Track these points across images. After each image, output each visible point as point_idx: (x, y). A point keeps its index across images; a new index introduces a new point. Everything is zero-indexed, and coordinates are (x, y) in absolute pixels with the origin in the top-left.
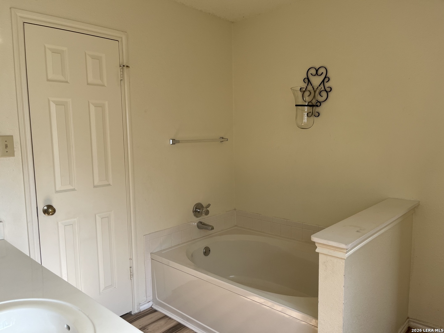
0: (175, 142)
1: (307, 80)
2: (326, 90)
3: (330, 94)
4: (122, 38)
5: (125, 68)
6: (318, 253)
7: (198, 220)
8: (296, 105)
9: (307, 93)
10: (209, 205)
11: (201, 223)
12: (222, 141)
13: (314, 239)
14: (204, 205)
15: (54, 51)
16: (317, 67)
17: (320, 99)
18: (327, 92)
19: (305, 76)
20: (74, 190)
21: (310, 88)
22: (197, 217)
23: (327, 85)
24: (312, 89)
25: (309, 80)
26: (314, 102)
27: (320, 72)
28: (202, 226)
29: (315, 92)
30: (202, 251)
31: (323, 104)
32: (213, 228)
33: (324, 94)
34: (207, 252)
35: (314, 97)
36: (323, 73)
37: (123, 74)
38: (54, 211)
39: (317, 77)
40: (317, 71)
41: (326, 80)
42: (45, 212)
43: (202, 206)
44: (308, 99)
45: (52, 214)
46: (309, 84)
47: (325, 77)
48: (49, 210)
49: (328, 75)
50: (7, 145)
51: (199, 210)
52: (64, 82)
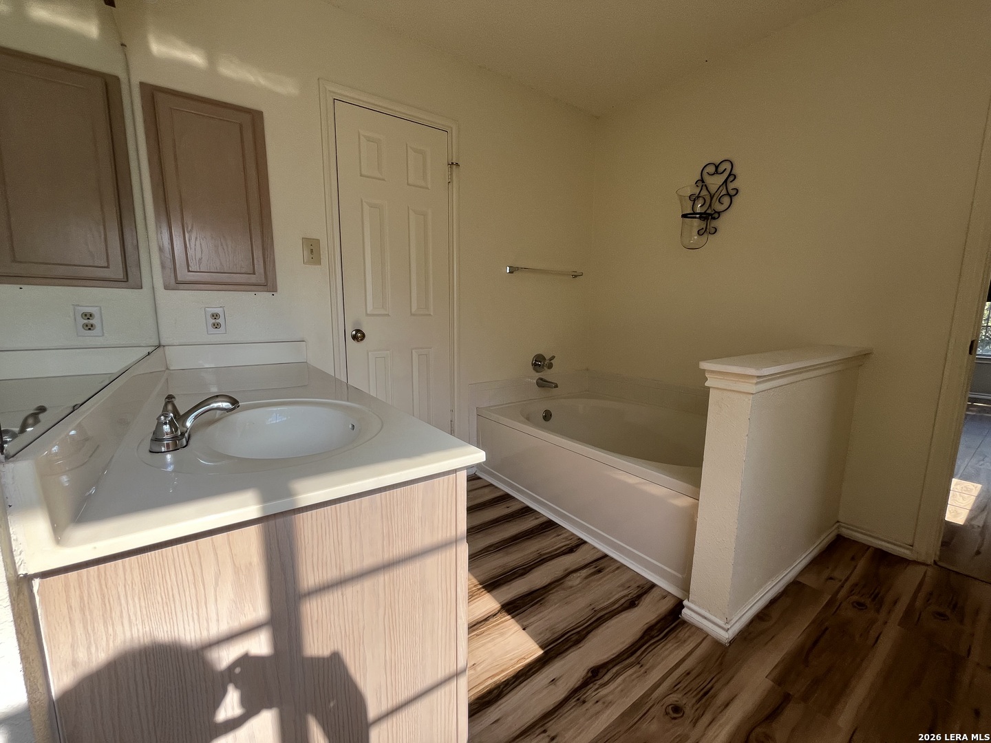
0: (513, 270)
1: (701, 183)
2: (728, 194)
3: (735, 199)
4: (452, 128)
5: (454, 167)
6: (709, 388)
7: (538, 375)
8: (682, 217)
9: (699, 202)
10: (553, 357)
11: (541, 379)
13: (704, 365)
14: (547, 357)
15: (369, 139)
16: (717, 162)
17: (719, 208)
18: (731, 196)
19: (699, 178)
20: (388, 315)
21: (704, 192)
22: (537, 372)
23: (731, 186)
24: (708, 194)
25: (703, 181)
26: (709, 213)
27: (721, 169)
28: (542, 383)
29: (712, 198)
30: (542, 414)
31: (724, 217)
32: (556, 386)
33: (726, 200)
34: (547, 416)
35: (710, 205)
36: (725, 169)
37: (451, 174)
38: (364, 336)
39: (716, 177)
40: (717, 167)
41: (731, 178)
42: (355, 337)
43: (544, 359)
44: (698, 208)
45: (362, 340)
46: (704, 188)
47: (730, 175)
48: (359, 336)
49: (733, 172)
50: (312, 249)
51: (540, 363)
52: (380, 179)
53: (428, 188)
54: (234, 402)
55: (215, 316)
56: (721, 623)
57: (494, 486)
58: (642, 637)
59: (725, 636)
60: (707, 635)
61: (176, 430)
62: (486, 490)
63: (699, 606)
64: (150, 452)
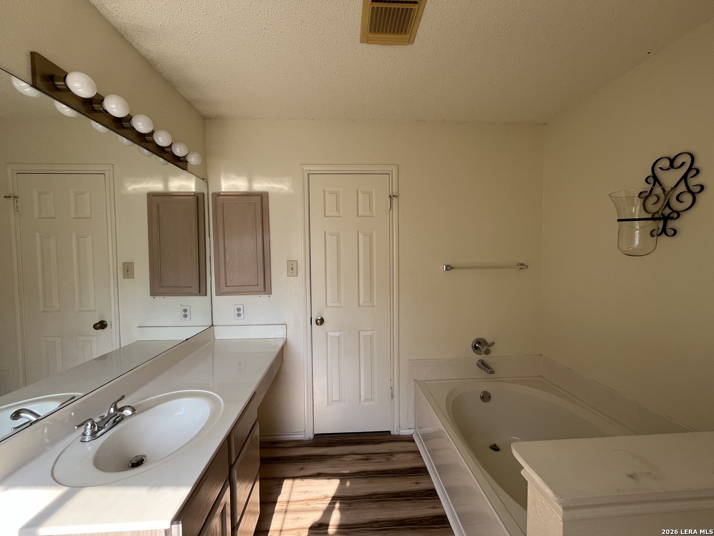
0: (449, 268)
1: (655, 179)
2: (690, 191)
3: (699, 196)
4: (392, 171)
5: (394, 198)
7: (478, 357)
8: (619, 220)
9: (653, 199)
10: (493, 344)
11: (481, 361)
12: (521, 269)
14: (488, 342)
15: (331, 193)
16: (672, 156)
17: (678, 207)
18: (693, 194)
20: (342, 307)
21: (658, 190)
22: (477, 354)
23: (693, 181)
24: (662, 191)
26: (667, 211)
27: (677, 163)
28: (481, 365)
29: (668, 196)
30: (480, 395)
31: (684, 215)
33: (687, 198)
34: (485, 397)
35: (668, 203)
36: (684, 163)
37: (392, 203)
40: (672, 161)
41: (692, 173)
43: (484, 343)
44: (653, 208)
45: (322, 324)
46: (657, 184)
47: (690, 169)
49: (695, 165)
50: (292, 268)
51: (480, 345)
52: (338, 217)
53: (373, 216)
54: (133, 410)
55: (239, 310)
57: (420, 454)
61: (94, 427)
62: (411, 456)
64: (81, 441)
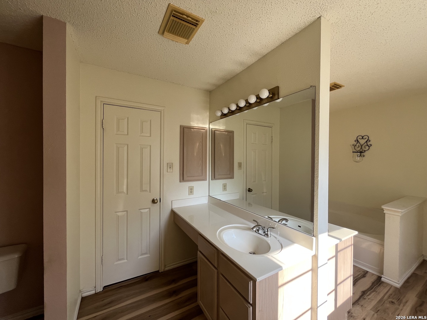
2: (368, 146)
3: (370, 147)
8: (353, 152)
9: (357, 147)
13: (383, 207)
17: (365, 149)
18: (369, 146)
19: (356, 139)
23: (369, 143)
24: (360, 145)
25: (358, 141)
26: (361, 151)
27: (364, 137)
29: (362, 146)
31: (366, 152)
33: (367, 148)
35: (361, 148)
36: (366, 138)
39: (363, 140)
40: (363, 137)
41: (368, 141)
44: (358, 149)
46: (358, 143)
47: (368, 140)
56: (396, 282)
58: (372, 285)
59: (398, 286)
60: (392, 286)
63: (387, 277)
